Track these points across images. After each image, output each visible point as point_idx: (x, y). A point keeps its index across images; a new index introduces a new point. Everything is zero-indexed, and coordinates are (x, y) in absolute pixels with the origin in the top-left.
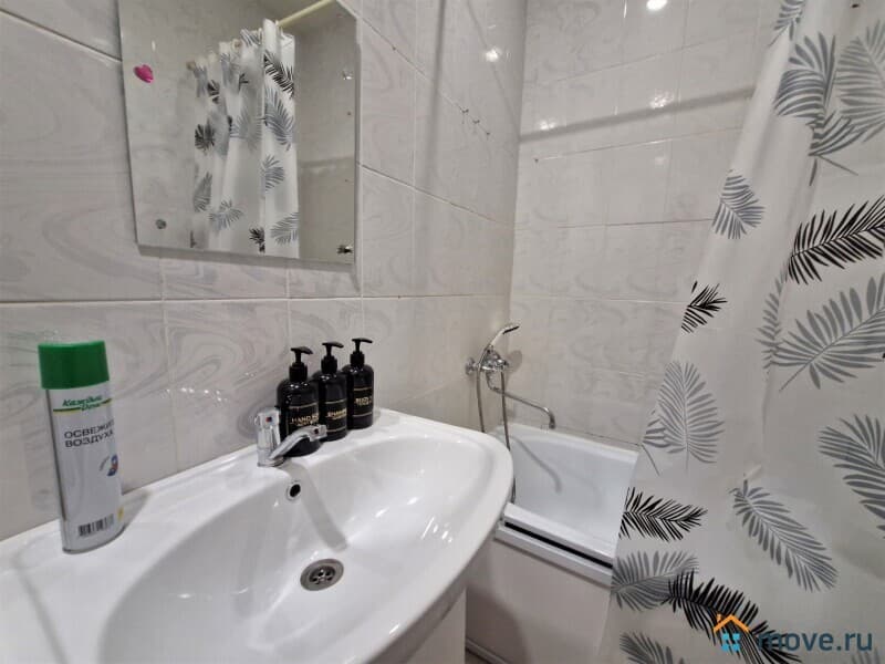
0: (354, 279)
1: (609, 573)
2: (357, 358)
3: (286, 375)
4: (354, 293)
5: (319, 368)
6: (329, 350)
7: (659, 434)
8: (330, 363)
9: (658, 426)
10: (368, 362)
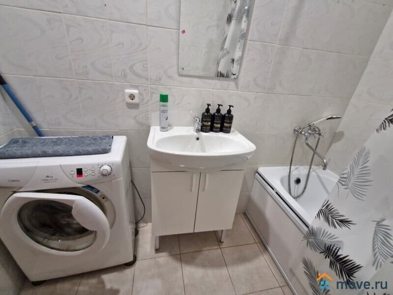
0: (237, 84)
1: (306, 229)
2: (229, 111)
3: (205, 111)
4: (236, 89)
5: (215, 111)
6: (219, 107)
7: (345, 180)
8: (218, 110)
9: (345, 176)
10: (232, 113)
